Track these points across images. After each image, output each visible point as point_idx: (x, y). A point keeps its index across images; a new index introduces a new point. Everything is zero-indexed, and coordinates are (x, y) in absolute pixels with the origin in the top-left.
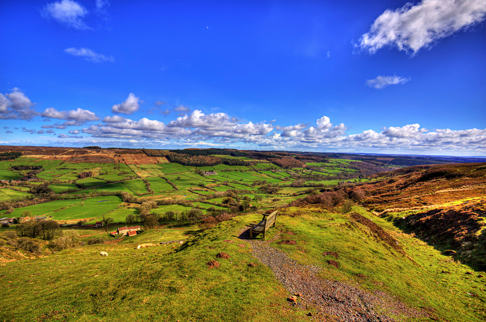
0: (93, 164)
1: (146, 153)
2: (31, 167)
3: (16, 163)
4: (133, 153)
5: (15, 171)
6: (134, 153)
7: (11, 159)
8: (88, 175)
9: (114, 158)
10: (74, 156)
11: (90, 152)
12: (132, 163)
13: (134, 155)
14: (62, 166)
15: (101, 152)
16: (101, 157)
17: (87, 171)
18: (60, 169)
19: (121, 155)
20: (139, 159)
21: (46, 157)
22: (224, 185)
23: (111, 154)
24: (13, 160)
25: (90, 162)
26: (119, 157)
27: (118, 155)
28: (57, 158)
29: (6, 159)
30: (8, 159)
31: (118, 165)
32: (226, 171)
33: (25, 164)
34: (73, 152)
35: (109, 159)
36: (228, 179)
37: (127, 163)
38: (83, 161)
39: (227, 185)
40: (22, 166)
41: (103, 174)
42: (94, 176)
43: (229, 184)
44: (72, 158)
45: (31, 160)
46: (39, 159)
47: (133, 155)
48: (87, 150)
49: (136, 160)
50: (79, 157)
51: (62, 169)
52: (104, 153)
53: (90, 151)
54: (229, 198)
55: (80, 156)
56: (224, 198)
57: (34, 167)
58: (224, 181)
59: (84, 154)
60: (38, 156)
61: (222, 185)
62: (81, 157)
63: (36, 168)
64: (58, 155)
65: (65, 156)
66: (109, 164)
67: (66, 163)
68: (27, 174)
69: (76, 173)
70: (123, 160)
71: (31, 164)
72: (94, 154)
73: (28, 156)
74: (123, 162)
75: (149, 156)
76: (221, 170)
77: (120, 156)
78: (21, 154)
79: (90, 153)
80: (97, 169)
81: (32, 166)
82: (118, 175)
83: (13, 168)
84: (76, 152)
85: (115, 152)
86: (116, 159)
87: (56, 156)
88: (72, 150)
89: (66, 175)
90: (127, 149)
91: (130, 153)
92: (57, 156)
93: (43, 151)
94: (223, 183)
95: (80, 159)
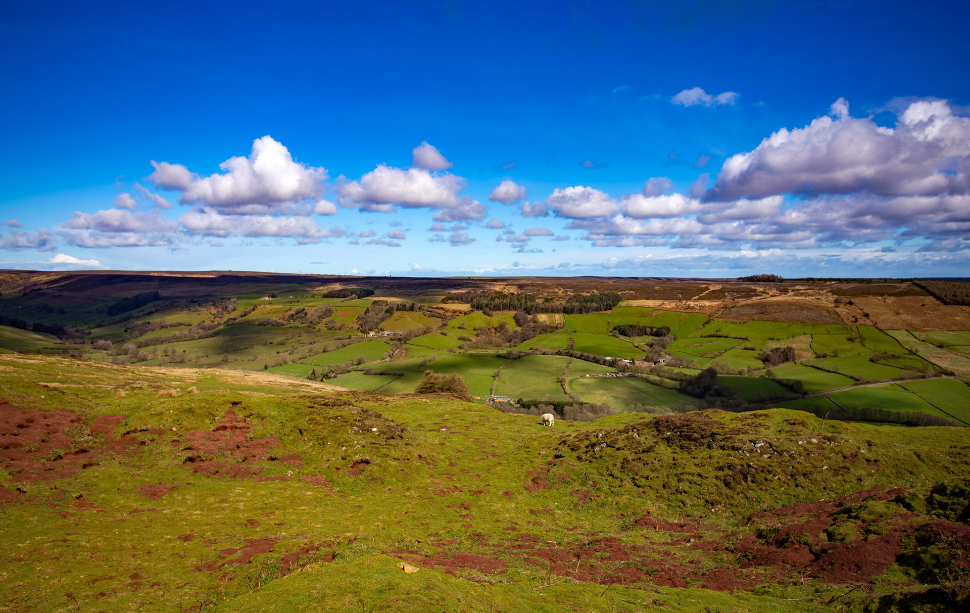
0: (785, 325)
1: (934, 295)
2: (648, 330)
3: (616, 317)
4: (890, 295)
5: (622, 337)
6: (894, 295)
7: (605, 310)
8: (786, 356)
9: (837, 309)
10: (728, 301)
11: (763, 292)
12: (895, 326)
13: (893, 299)
14: (711, 329)
15: (791, 293)
16: (800, 307)
17: (780, 345)
18: (709, 336)
19: (853, 300)
20: (914, 314)
21: (669, 305)
23: (823, 298)
24: (609, 312)
25: (775, 320)
26: (848, 306)
27: (845, 299)
28: (692, 308)
29: (597, 310)
30: (601, 310)
31: (855, 329)
33: (633, 321)
34: (722, 291)
35: (825, 313)
37: (880, 325)
38: (756, 317)
40: (631, 326)
41: (824, 357)
42: (803, 360)
44: (725, 307)
45: (643, 312)
46: (655, 309)
47: (890, 300)
48: (753, 287)
49: (908, 318)
50: (743, 306)
51: (713, 336)
52: (802, 294)
53: (762, 289)
55: (742, 302)
57: (655, 330)
59: (751, 297)
60: (651, 303)
62: (747, 305)
63: (658, 334)
64: (690, 299)
65: (707, 303)
66: (828, 327)
67: (716, 320)
68: (647, 345)
69: (751, 349)
70: (867, 315)
71: (645, 322)
72: (774, 297)
73: (635, 303)
74: (868, 322)
75: (946, 303)
77: (851, 303)
78: (619, 299)
79: (765, 296)
80: (802, 342)
81: (652, 328)
82: (871, 361)
83: (617, 332)
84: (728, 292)
85: (834, 292)
86: (843, 310)
87: (689, 303)
88: (718, 287)
89: (729, 352)
91: (882, 295)
92: (691, 303)
93: (656, 291)
95: (747, 311)
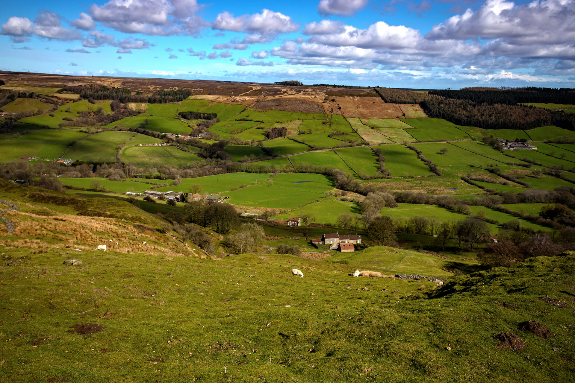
0: (290, 113)
1: (381, 96)
2: (202, 115)
3: (183, 106)
4: (357, 96)
5: (183, 120)
6: (360, 96)
7: (178, 101)
8: (280, 133)
9: (324, 104)
10: (261, 97)
11: (286, 92)
12: (354, 115)
13: (359, 98)
14: (243, 115)
15: (302, 93)
16: (303, 102)
17: (279, 126)
18: (240, 120)
19: (335, 99)
20: (367, 108)
21: (222, 98)
22: (551, 174)
23: (319, 97)
24: (180, 103)
25: (285, 110)
26: (332, 103)
27: (331, 98)
28: (237, 101)
29: (172, 101)
30: (175, 101)
31: (330, 117)
32: (559, 142)
33: (195, 110)
34: (260, 91)
35: (316, 106)
36: (563, 162)
37: (345, 115)
38: (273, 108)
39: (558, 176)
40: (191, 112)
41: (303, 133)
42: (290, 136)
43: (564, 173)
44: (258, 101)
45: (203, 103)
46: (212, 101)
47: (357, 99)
48: (280, 88)
49: (362, 110)
50: (269, 101)
51: (243, 120)
52: (308, 94)
53: (285, 90)
54: (561, 206)
55: (270, 98)
56: (545, 205)
57: (206, 115)
58: (551, 165)
59: (276, 94)
60: (211, 97)
61: (544, 176)
62: (271, 100)
63: (208, 117)
64: (237, 95)
65: (247, 98)
66: (315, 115)
67: (248, 110)
68: (197, 125)
69: (262, 129)
70: (340, 108)
71: (202, 110)
72: (291, 95)
73: (199, 97)
74: (339, 112)
75: (386, 102)
76: (545, 140)
77: (333, 101)
78: (189, 94)
79: (286, 94)
80: (295, 124)
81: (204, 114)
82: (329, 136)
83: (180, 116)
84: (264, 91)
85: (326, 93)
86: (327, 105)
87: (236, 97)
88: (259, 88)
89: (248, 130)
90: (346, 87)
91: (353, 96)
92: (237, 98)
93: (218, 89)
94: (547, 170)
95: (270, 104)
